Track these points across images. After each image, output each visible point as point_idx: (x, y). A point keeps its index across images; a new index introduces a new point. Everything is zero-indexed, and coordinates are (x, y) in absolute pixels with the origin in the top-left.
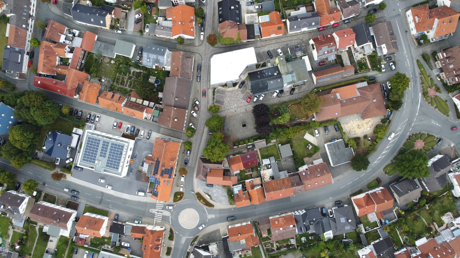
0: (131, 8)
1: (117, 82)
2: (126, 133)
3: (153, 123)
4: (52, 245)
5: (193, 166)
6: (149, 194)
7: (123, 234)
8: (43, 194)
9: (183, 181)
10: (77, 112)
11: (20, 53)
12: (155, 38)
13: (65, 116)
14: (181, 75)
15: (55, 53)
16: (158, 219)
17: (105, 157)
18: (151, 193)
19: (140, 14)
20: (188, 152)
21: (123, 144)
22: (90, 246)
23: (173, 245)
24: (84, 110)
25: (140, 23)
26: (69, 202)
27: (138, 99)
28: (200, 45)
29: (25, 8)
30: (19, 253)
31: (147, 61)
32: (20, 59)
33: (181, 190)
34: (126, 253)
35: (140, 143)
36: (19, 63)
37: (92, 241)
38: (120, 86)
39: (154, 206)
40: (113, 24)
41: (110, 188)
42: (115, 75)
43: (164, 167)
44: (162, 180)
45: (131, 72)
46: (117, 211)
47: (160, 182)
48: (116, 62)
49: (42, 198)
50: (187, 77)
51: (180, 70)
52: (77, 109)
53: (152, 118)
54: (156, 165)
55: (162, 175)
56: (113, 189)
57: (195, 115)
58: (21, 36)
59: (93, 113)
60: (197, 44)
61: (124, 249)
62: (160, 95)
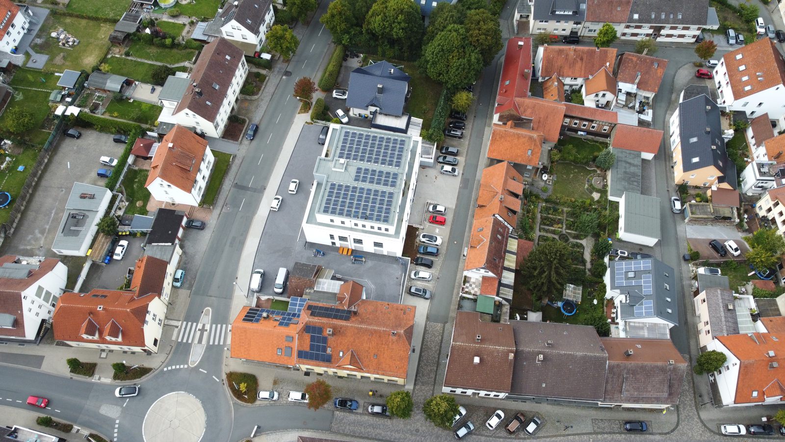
0: (746, 231)
1: (547, 209)
2: (418, 236)
3: (455, 299)
4: (143, 92)
5: (335, 426)
6: (255, 300)
7: (150, 242)
8: (263, 72)
9: (290, 399)
10: (460, 128)
11: (575, 13)
12: (687, 294)
13: (449, 99)
14: (613, 367)
15: (592, 75)
16: (182, 331)
17: (356, 180)
18: (257, 306)
19: (739, 252)
20: (377, 409)
21: (393, 220)
22: (129, 169)
23: (99, 379)
24: (465, 142)
25: (715, 254)
26: (244, 121)
27: (515, 257)
28: (705, 426)
29: (676, 15)
30: (134, 34)
31: (627, 272)
32: (562, 13)
33: (264, 394)
34: (95, 252)
35: (396, 270)
36: (553, 12)
37: (143, 174)
38: (539, 216)
39: (220, 318)
40: (692, 192)
41: (275, 204)
42: (564, 204)
43: (334, 334)
44: (293, 330)
45: (581, 239)
46: (213, 226)
47: (287, 325)
48: (598, 202)
49: (255, 70)
50: (609, 387)
51: (631, 364)
52: (467, 127)
53: (471, 297)
54: (338, 310)
55: (308, 328)
56: (272, 212)
57: (494, 421)
58: (614, 13)
59: (461, 159)
60: (704, 415)
61: (106, 247)
62: (534, 317)
